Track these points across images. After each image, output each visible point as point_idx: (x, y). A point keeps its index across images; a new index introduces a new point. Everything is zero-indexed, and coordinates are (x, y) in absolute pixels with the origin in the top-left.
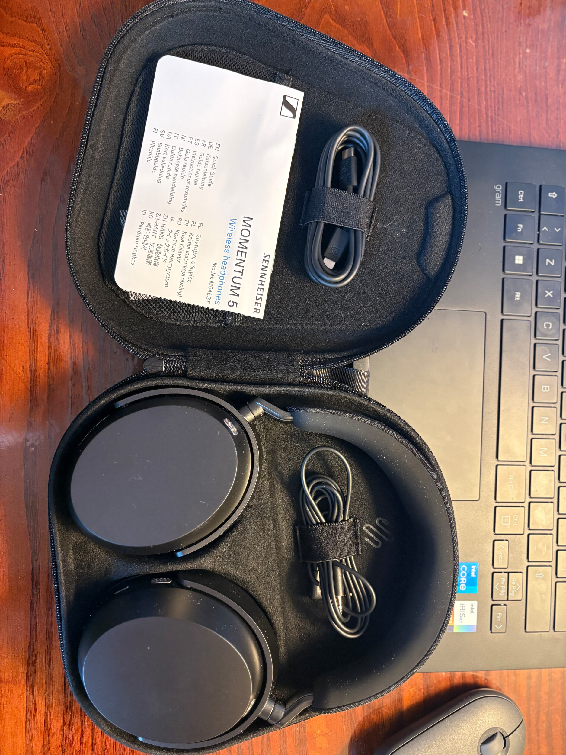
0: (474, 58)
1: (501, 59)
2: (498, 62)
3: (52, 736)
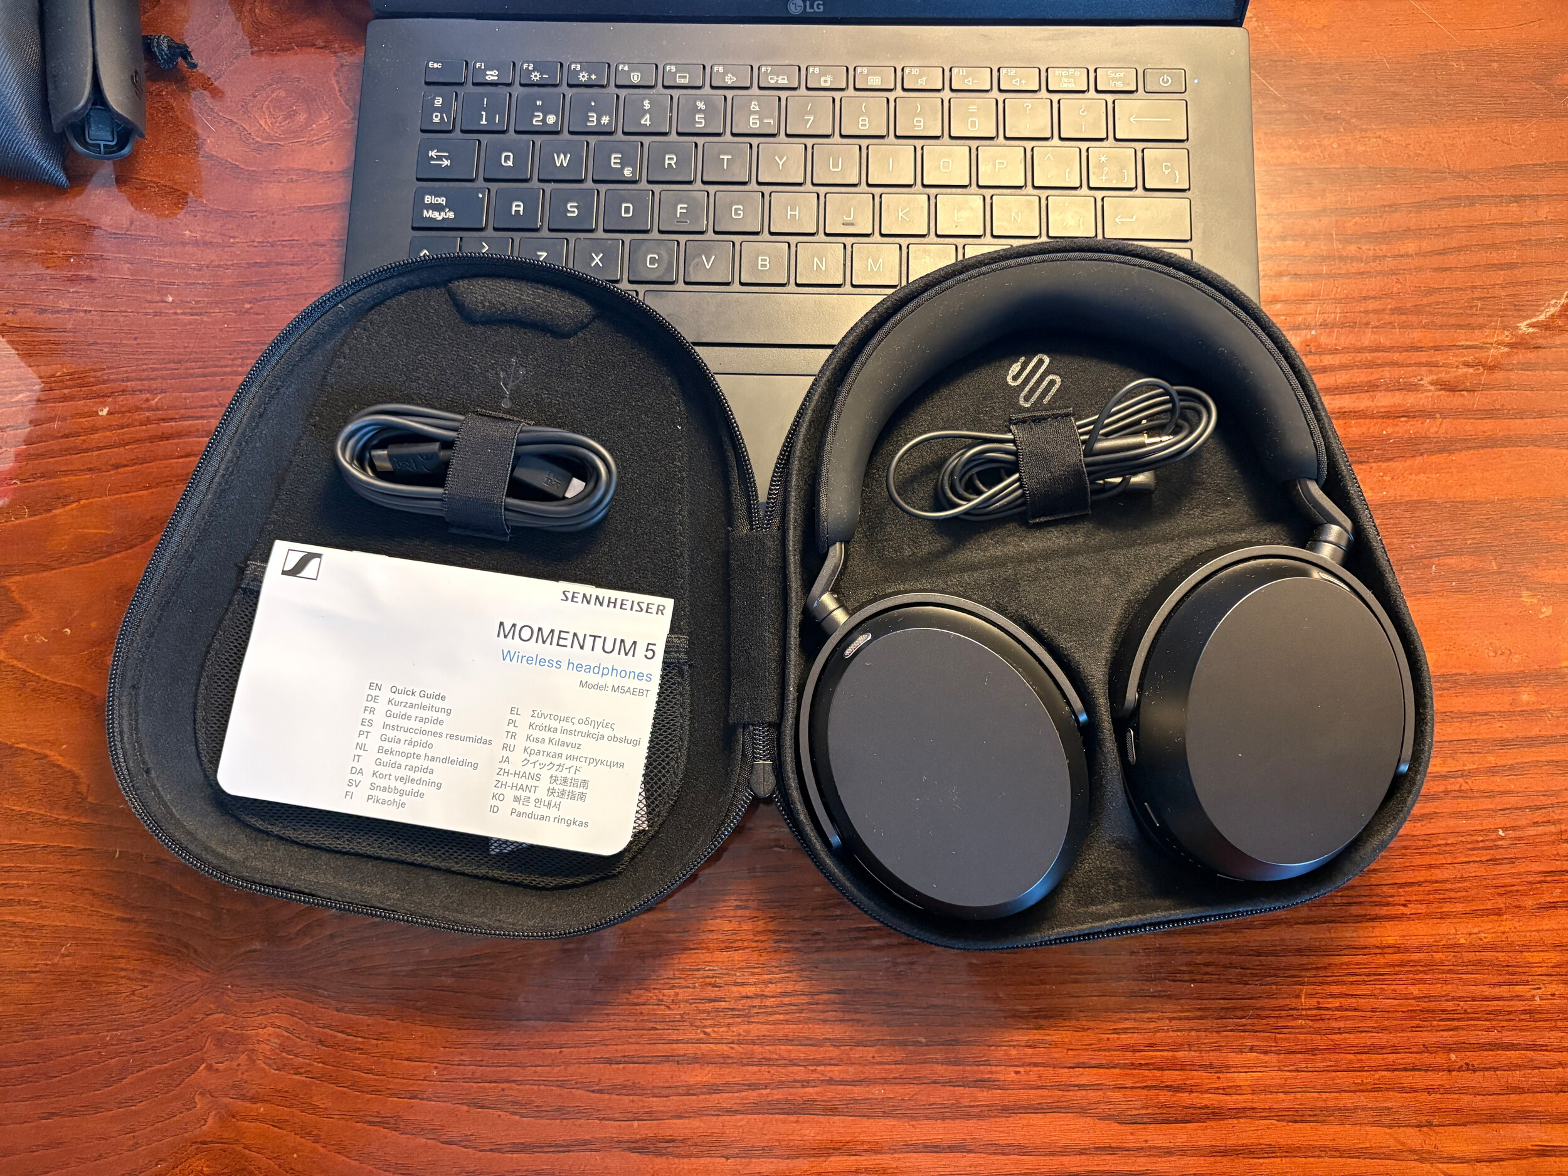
0: (184, 394)
1: (185, 347)
2: (191, 353)
3: (1403, 1144)
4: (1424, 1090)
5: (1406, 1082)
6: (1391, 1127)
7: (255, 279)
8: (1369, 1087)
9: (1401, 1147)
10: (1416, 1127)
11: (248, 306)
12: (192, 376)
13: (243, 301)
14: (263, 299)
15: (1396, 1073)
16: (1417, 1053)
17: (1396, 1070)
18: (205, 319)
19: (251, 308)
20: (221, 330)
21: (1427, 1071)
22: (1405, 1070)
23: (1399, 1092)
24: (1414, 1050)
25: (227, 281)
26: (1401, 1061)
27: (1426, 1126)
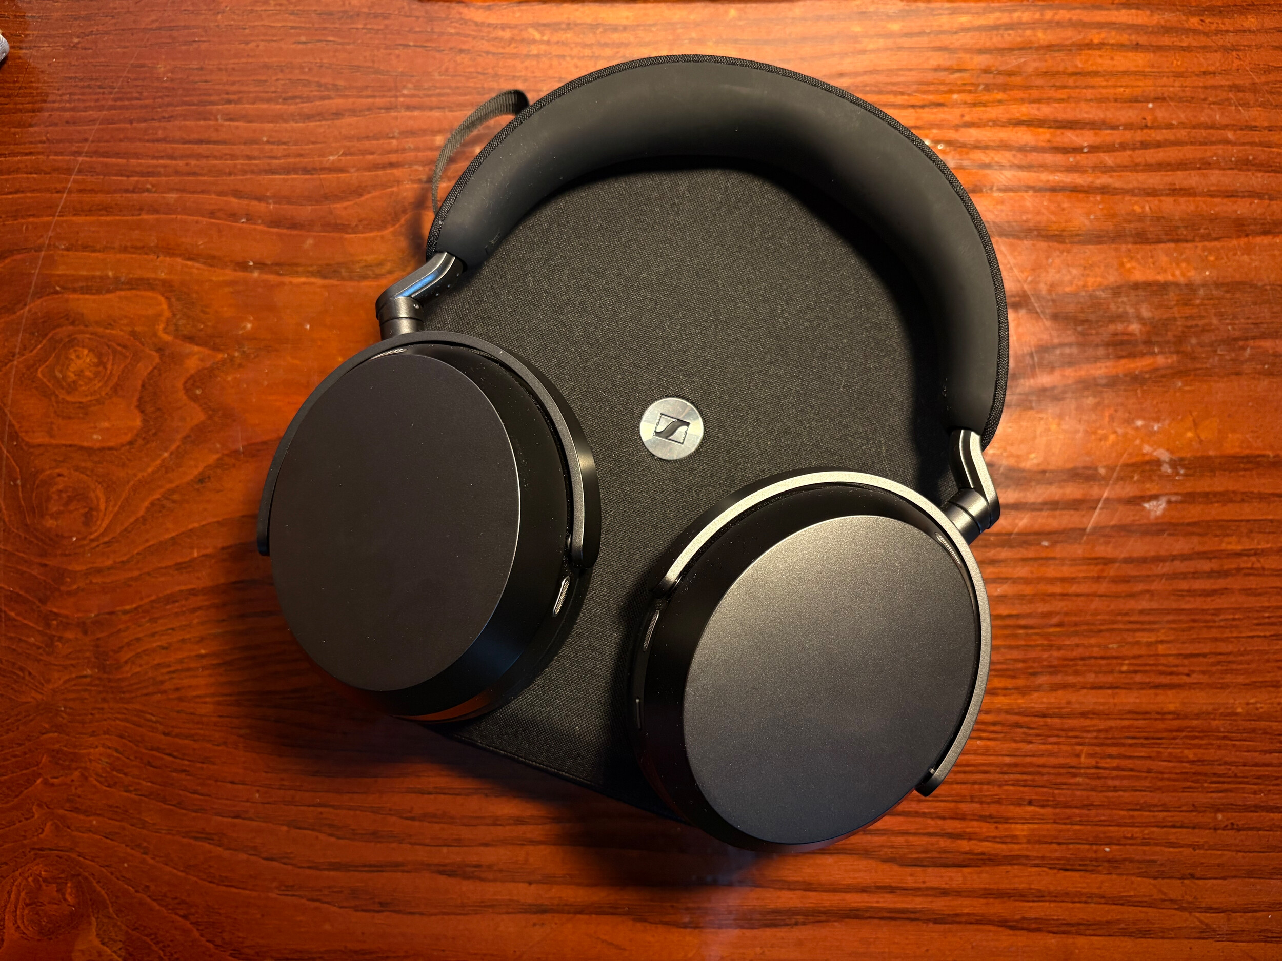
4: (1189, 846)
5: (1173, 839)
6: (1155, 878)
7: (83, 13)
8: (1139, 841)
9: (1163, 897)
10: (1180, 879)
11: (76, 40)
12: (21, 110)
13: (71, 35)
14: (91, 33)
15: (1165, 829)
16: (1186, 811)
17: (1165, 827)
18: (34, 53)
19: (79, 43)
20: (49, 65)
21: (1194, 828)
22: (1174, 827)
23: (1166, 847)
24: (1184, 808)
25: (56, 15)
26: (1170, 819)
27: (1188, 878)
